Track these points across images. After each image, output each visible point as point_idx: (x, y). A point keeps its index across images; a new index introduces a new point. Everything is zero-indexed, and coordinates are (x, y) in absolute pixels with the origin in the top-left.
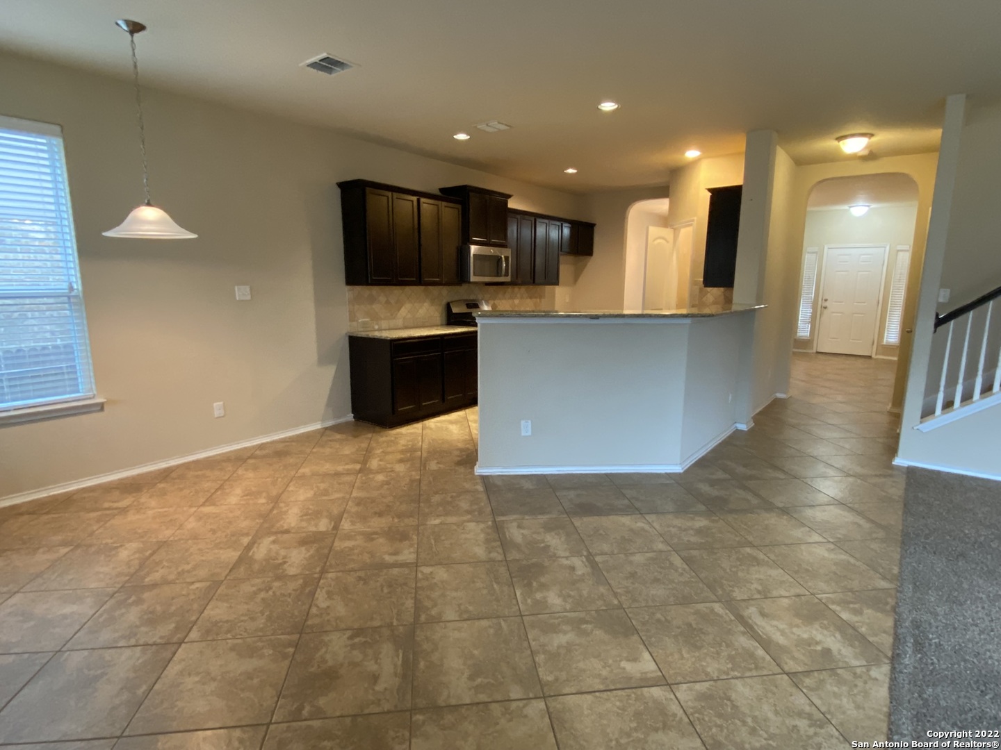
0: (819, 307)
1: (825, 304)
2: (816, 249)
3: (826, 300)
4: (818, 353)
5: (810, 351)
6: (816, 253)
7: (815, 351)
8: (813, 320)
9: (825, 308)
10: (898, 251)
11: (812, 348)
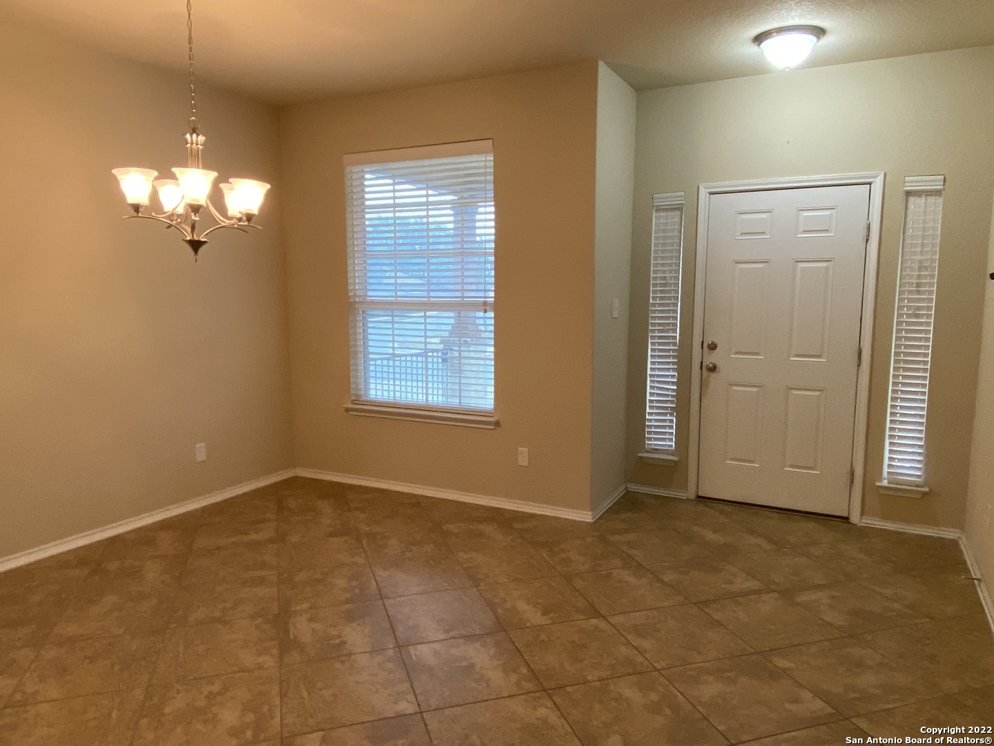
0: (696, 366)
1: (711, 359)
2: (676, 197)
3: (713, 347)
4: (701, 499)
5: (682, 495)
6: (679, 208)
7: (692, 495)
8: (682, 407)
9: (713, 369)
10: (908, 194)
11: (685, 487)
